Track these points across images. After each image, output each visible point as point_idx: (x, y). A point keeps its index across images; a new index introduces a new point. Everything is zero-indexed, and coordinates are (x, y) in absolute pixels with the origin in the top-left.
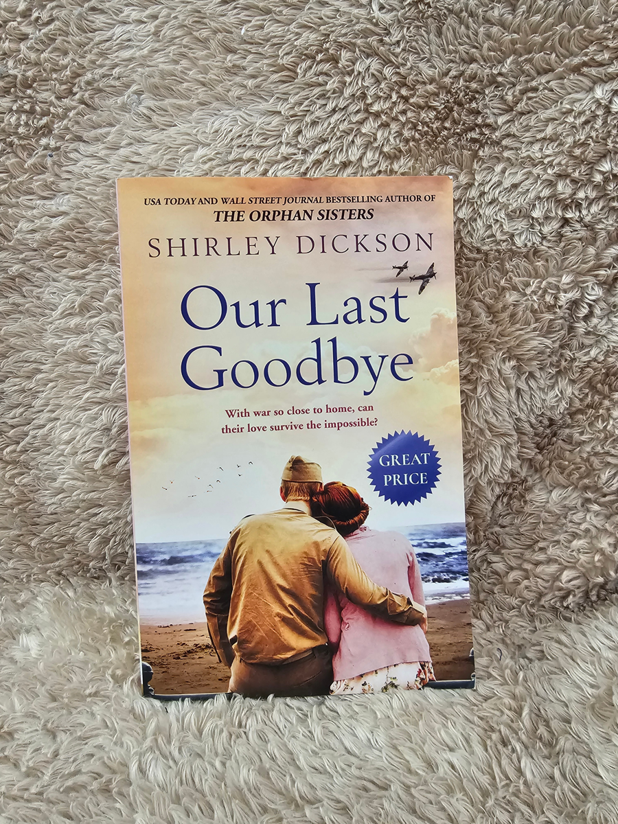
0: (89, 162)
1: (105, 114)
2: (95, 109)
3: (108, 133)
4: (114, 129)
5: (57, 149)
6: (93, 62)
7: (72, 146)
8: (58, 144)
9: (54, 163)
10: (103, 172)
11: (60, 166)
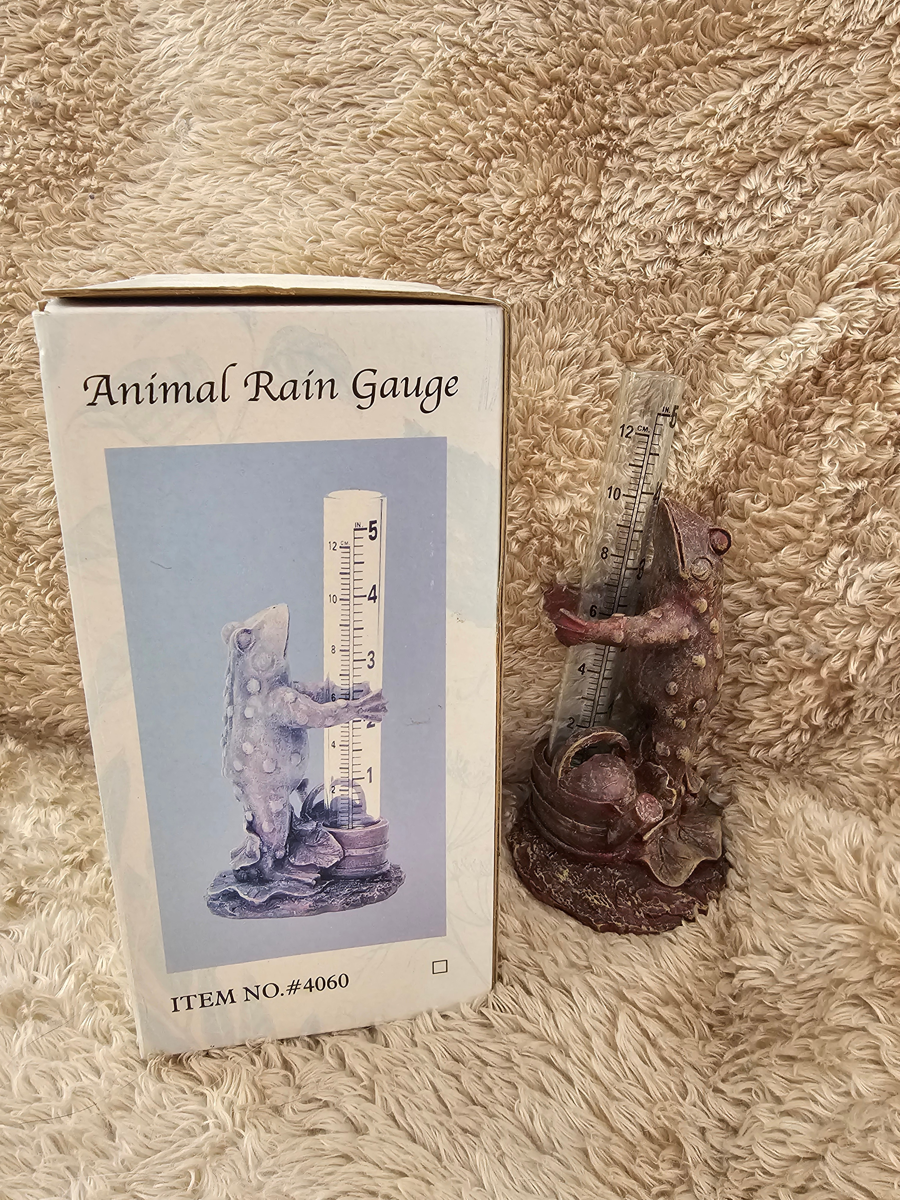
0: (136, 203)
1: (152, 146)
2: (142, 142)
3: (157, 169)
4: (163, 163)
5: (100, 190)
6: (139, 86)
7: (116, 186)
8: (101, 185)
9: (96, 207)
10: (151, 214)
11: (103, 211)
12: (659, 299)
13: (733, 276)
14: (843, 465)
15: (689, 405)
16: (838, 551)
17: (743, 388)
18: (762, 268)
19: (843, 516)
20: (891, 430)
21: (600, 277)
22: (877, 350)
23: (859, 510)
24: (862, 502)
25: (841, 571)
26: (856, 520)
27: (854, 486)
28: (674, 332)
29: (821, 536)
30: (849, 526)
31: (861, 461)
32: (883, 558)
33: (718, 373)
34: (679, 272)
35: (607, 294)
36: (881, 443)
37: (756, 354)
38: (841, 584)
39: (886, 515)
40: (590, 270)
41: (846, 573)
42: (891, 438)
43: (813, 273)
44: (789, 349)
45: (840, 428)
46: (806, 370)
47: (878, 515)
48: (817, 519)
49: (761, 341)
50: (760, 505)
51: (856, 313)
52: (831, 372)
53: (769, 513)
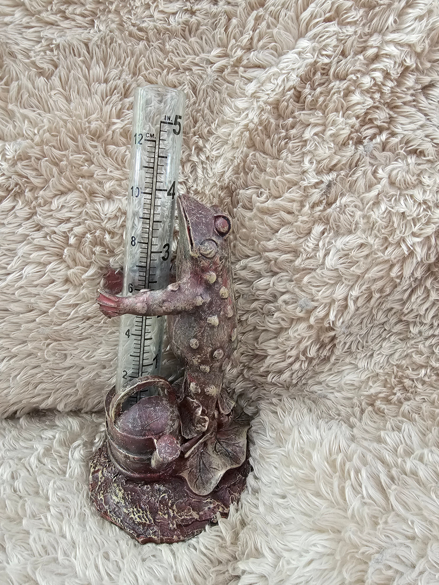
12: (181, 42)
13: (234, 21)
14: (319, 162)
15: (210, 126)
16: (318, 229)
17: (246, 109)
18: (255, 13)
19: (321, 202)
20: (352, 132)
21: (134, 25)
22: (340, 70)
23: (332, 196)
24: (333, 190)
25: (321, 244)
26: (329, 204)
27: (327, 178)
28: (194, 68)
29: (305, 218)
30: (325, 209)
31: (330, 158)
32: (350, 232)
33: (228, 99)
34: (193, 20)
35: (140, 39)
36: (345, 144)
37: (254, 82)
38: (321, 254)
39: (351, 199)
40: (125, 18)
41: (324, 245)
42: (352, 138)
43: (291, 13)
44: (276, 75)
45: (316, 134)
46: (289, 90)
47: (345, 200)
48: (302, 206)
49: (257, 73)
50: (263, 198)
51: (324, 43)
52: (307, 90)
53: (270, 204)
